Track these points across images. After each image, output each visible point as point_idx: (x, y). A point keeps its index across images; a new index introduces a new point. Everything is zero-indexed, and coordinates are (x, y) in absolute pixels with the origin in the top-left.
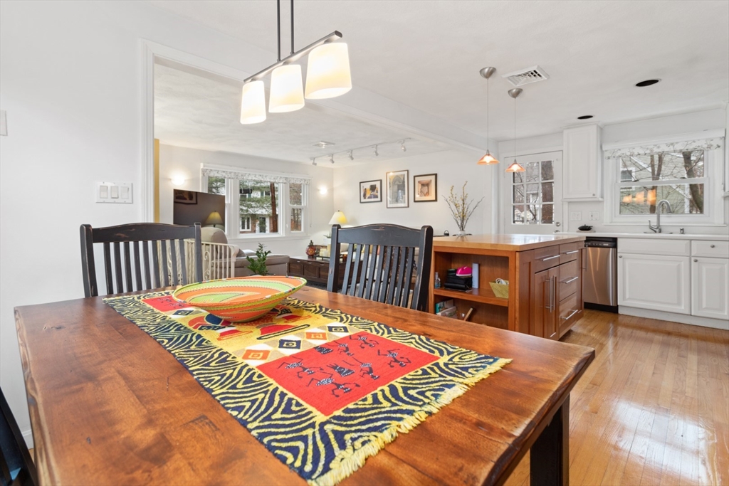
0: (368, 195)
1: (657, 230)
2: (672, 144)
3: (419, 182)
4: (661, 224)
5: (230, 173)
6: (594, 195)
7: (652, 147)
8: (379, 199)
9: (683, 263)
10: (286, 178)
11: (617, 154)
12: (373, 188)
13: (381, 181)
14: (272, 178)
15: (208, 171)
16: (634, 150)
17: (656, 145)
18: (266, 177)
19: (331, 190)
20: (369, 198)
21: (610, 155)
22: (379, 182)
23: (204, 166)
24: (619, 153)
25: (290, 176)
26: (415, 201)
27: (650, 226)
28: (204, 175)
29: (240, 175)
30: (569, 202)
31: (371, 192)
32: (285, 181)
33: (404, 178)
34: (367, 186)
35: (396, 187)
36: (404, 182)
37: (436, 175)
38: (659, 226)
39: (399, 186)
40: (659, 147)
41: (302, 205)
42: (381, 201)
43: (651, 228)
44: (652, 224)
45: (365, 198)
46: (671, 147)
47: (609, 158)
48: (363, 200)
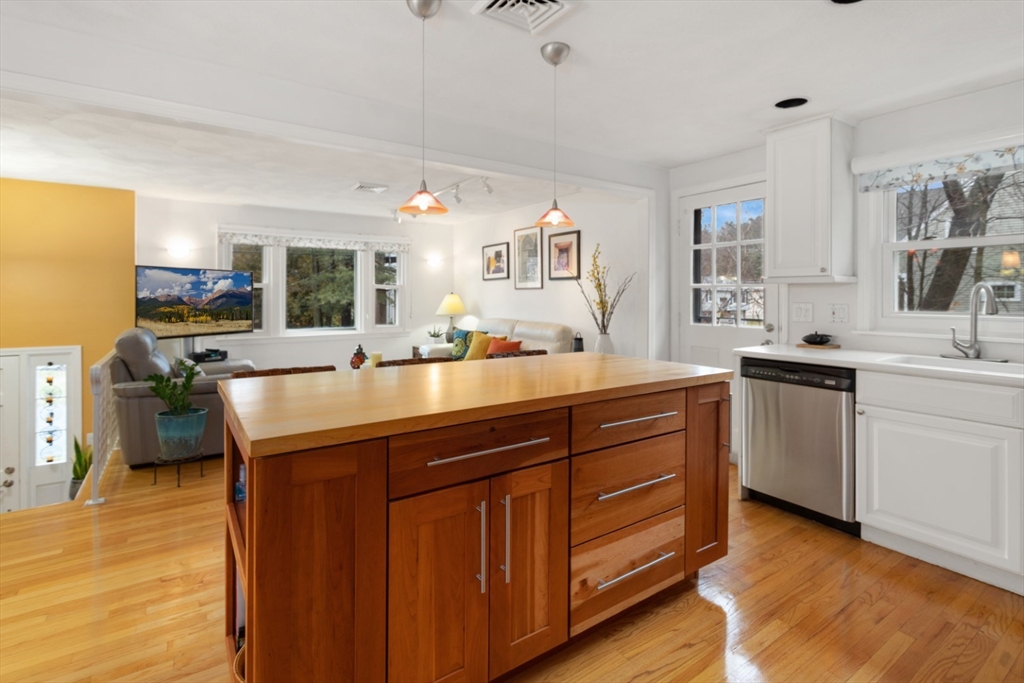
0: (492, 268)
1: (971, 352)
2: (1010, 150)
3: (556, 245)
4: (980, 338)
5: (267, 237)
6: (823, 270)
7: (962, 159)
8: (505, 275)
9: (1006, 443)
10: (366, 244)
11: (885, 181)
12: (498, 255)
13: (508, 244)
14: (341, 243)
15: (228, 236)
16: (920, 170)
17: (970, 156)
18: (329, 241)
19: (450, 259)
20: (494, 272)
21: (869, 183)
22: (505, 246)
23: (220, 228)
24: (888, 178)
25: (372, 239)
26: (551, 279)
27: (954, 342)
28: (221, 241)
29: (284, 240)
30: (790, 285)
31: (497, 264)
32: (363, 248)
33: (536, 240)
34: (491, 252)
35: (527, 254)
36: (536, 246)
37: (578, 233)
38: (976, 340)
39: (530, 251)
40: (977, 159)
41: (398, 283)
42: (508, 277)
43: (956, 345)
44: (959, 337)
45: (488, 273)
46: (1008, 157)
47: (867, 189)
48: (487, 276)
